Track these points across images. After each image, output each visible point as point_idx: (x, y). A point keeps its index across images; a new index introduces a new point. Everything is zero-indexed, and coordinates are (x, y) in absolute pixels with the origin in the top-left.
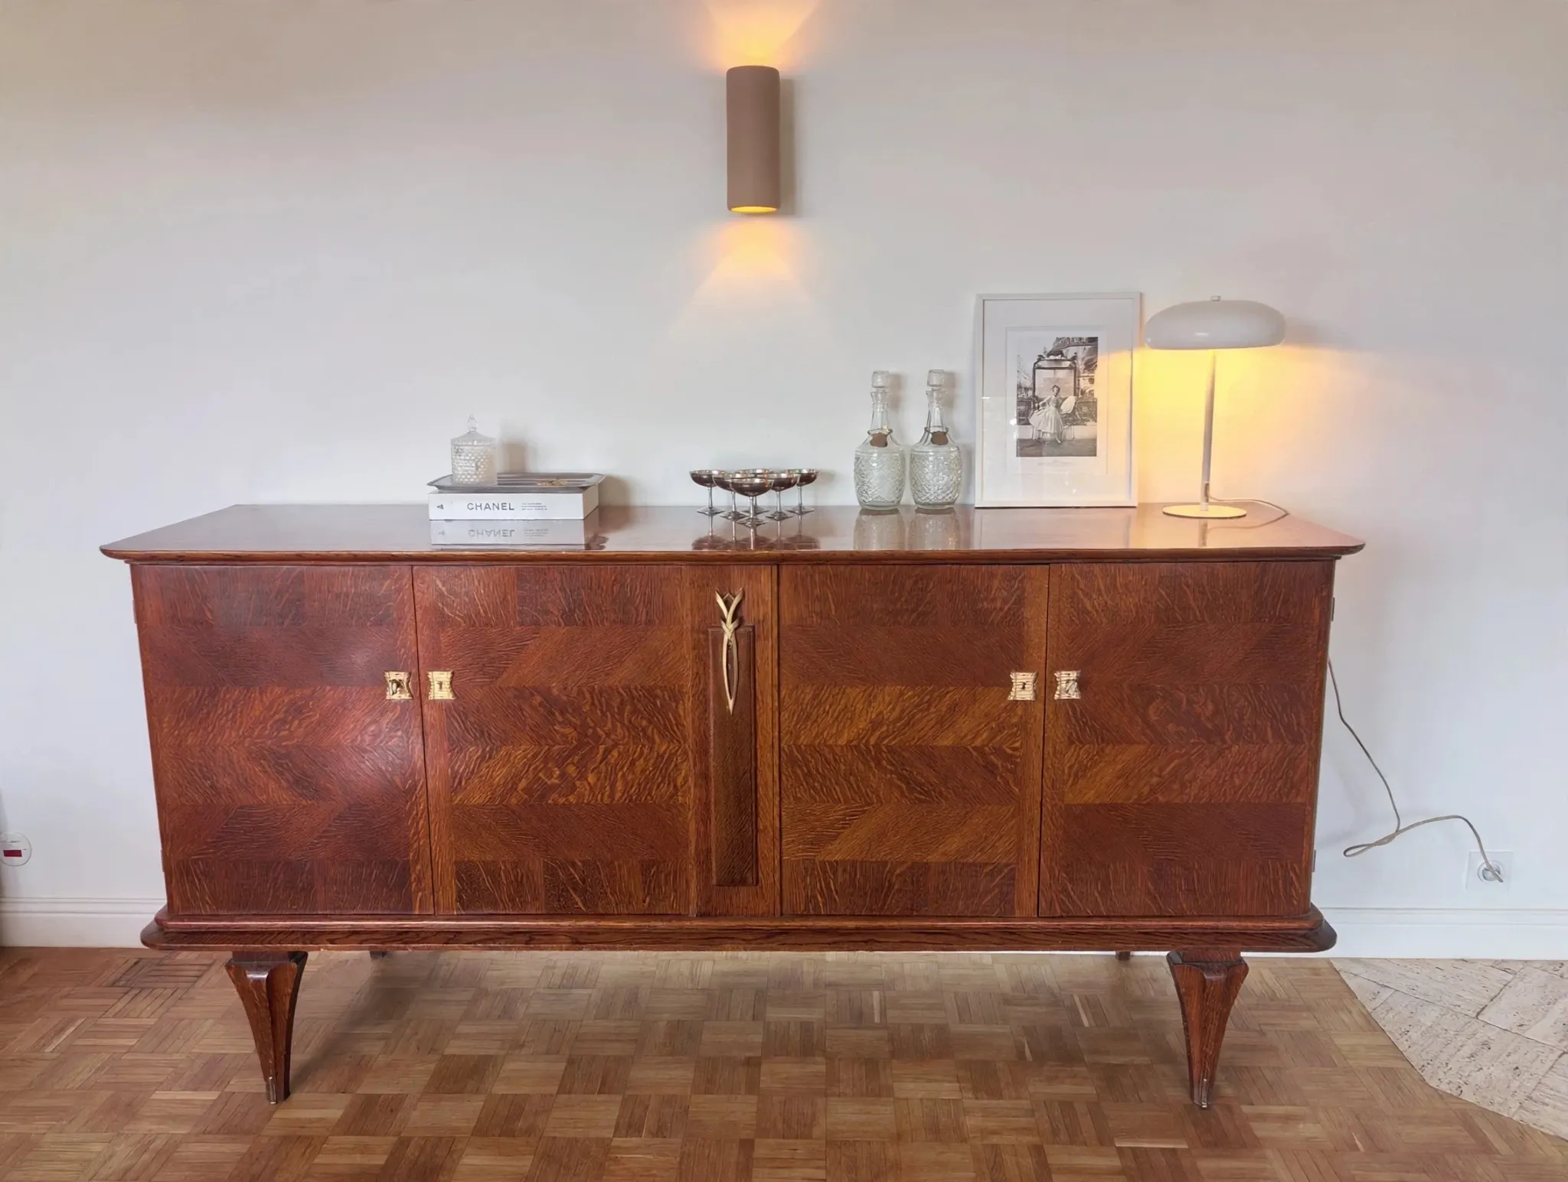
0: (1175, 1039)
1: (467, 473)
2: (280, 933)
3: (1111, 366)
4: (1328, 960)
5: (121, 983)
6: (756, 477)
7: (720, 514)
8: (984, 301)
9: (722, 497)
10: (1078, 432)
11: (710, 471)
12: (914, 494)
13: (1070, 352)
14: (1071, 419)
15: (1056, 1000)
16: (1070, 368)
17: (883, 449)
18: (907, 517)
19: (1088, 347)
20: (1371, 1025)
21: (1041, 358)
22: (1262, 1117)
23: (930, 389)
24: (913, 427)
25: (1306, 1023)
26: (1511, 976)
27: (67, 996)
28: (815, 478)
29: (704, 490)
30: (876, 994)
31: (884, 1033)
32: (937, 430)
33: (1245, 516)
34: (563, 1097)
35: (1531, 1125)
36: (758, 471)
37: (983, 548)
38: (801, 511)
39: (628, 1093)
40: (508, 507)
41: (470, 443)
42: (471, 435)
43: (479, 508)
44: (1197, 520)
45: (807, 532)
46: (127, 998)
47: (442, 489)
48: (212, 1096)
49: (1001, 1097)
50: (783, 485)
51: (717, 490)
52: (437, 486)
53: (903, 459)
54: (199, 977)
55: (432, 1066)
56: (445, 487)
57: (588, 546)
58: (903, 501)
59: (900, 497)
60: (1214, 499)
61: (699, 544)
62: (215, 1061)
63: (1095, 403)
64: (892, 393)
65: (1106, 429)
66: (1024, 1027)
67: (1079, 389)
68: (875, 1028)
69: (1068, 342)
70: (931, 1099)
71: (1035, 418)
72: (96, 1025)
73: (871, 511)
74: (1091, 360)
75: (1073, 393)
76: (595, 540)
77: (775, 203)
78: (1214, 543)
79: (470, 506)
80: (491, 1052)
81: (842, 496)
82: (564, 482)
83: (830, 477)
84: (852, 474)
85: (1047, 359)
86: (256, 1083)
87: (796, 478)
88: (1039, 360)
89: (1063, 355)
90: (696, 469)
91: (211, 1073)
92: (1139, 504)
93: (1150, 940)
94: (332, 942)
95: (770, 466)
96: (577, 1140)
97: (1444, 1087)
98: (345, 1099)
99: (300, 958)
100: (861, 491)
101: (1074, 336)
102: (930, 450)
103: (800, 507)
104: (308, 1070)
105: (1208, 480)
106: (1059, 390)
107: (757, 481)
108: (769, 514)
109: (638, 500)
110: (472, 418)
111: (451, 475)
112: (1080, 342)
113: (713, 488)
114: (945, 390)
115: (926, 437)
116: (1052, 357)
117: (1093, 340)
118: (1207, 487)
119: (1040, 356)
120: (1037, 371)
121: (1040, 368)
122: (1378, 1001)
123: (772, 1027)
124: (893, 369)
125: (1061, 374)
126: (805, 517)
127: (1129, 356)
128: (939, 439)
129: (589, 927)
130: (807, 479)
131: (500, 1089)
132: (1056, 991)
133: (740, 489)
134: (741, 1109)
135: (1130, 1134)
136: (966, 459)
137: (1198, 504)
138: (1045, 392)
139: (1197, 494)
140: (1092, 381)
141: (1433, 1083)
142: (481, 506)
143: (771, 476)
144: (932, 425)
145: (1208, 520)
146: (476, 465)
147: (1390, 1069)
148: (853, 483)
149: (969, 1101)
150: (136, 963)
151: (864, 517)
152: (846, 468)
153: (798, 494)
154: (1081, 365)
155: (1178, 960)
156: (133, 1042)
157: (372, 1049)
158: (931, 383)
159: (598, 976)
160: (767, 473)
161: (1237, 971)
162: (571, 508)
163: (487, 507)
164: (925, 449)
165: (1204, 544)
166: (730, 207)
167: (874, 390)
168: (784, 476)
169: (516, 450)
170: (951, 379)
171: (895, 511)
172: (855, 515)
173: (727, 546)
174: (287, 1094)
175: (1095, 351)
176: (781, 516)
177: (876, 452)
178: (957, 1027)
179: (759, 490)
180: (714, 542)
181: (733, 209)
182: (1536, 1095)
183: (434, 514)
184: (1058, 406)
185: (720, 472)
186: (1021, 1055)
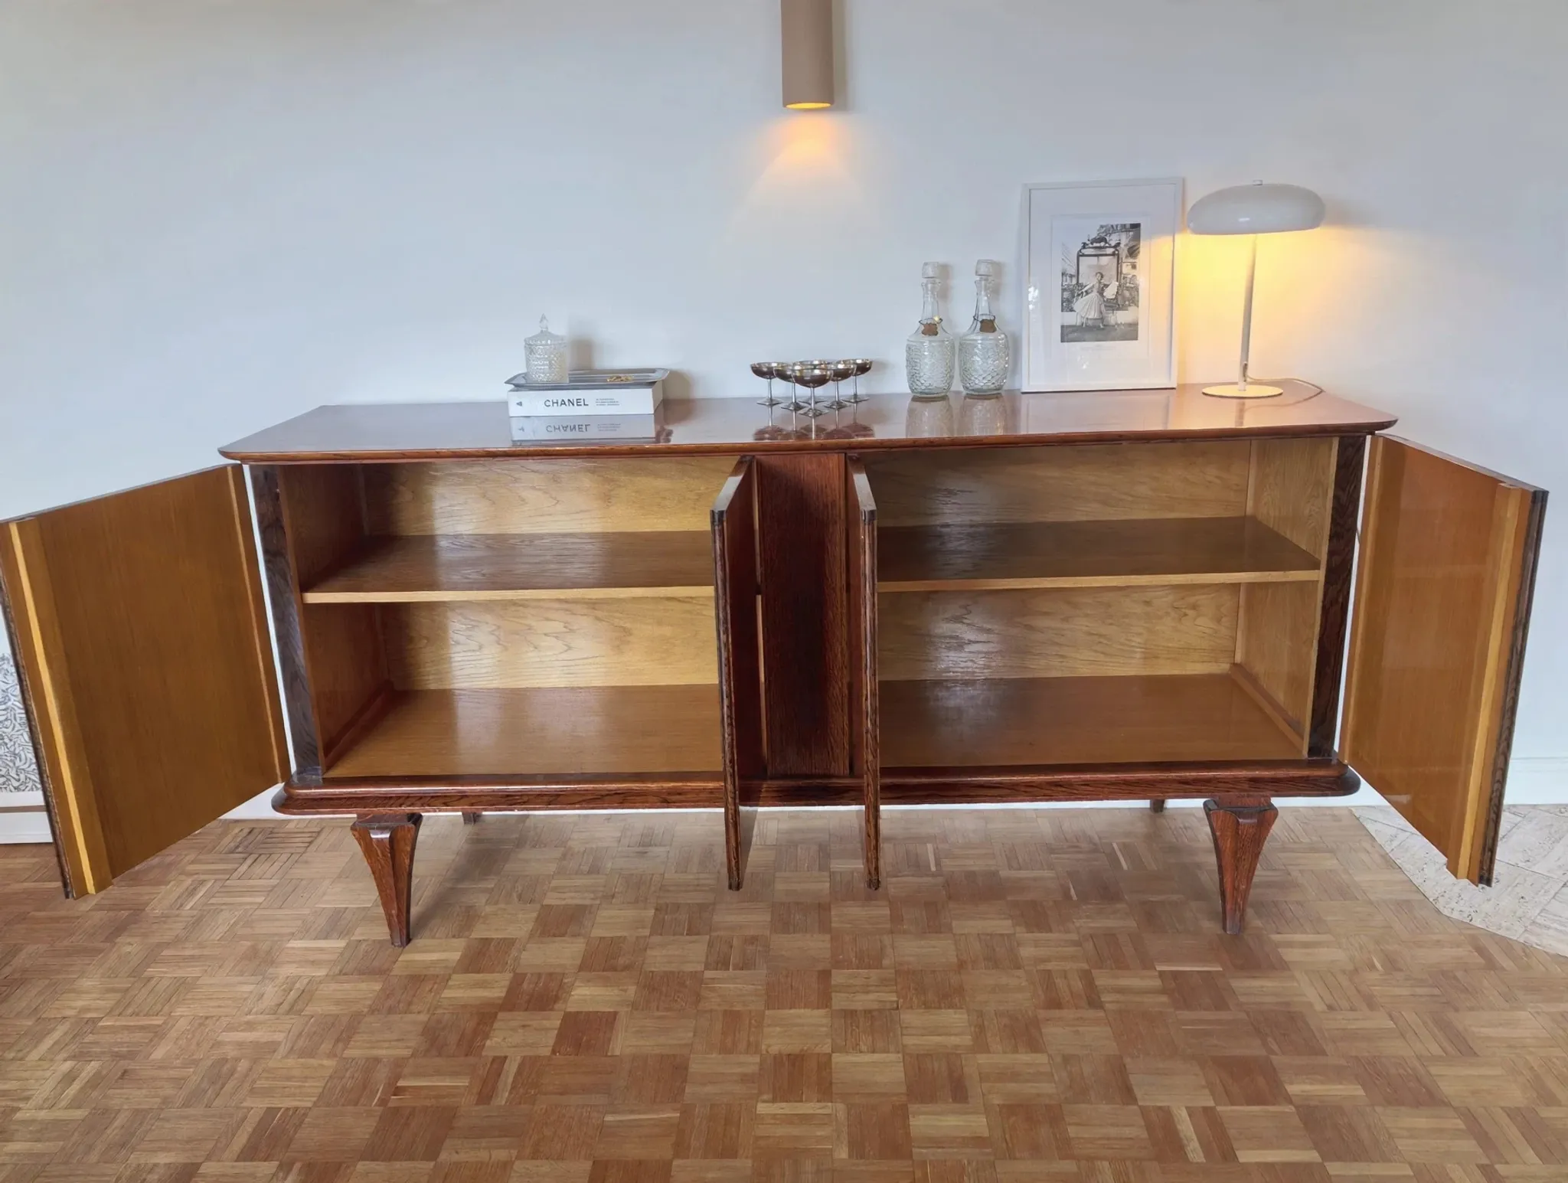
0: (1209, 878)
1: (542, 372)
2: (399, 797)
3: (1154, 252)
4: (1349, 809)
5: (240, 850)
6: (815, 368)
7: (781, 405)
8: (1030, 190)
9: (780, 388)
10: (1121, 317)
11: (769, 363)
12: (963, 381)
13: (1113, 240)
14: (1114, 305)
15: (1097, 848)
16: (1113, 254)
17: (933, 338)
18: (955, 404)
19: (1131, 233)
20: (1390, 864)
21: (1085, 246)
22: (1290, 945)
23: (978, 278)
24: (962, 317)
25: (1329, 863)
26: (1519, 819)
27: (193, 862)
28: (869, 369)
29: (763, 382)
30: (930, 846)
31: (940, 880)
32: (984, 318)
33: (1280, 394)
34: (656, 939)
35: (1535, 946)
36: (816, 362)
37: (1030, 433)
38: (857, 399)
39: (714, 934)
40: (582, 403)
41: (543, 342)
42: (544, 334)
43: (555, 404)
44: (1235, 401)
45: (861, 421)
46: (249, 861)
47: (519, 387)
48: (341, 944)
49: (1050, 931)
50: (842, 375)
51: (777, 382)
52: (514, 384)
53: (953, 347)
54: (311, 843)
55: (535, 915)
56: (521, 384)
57: (657, 439)
58: (953, 388)
59: (950, 385)
60: (1251, 378)
61: (760, 434)
62: (337, 915)
63: (1136, 289)
64: (940, 282)
65: (1147, 313)
66: (1067, 871)
67: (1121, 273)
68: (933, 875)
69: (1113, 229)
70: (988, 934)
71: (1079, 304)
72: (223, 886)
73: (923, 398)
74: (1134, 246)
75: (1116, 279)
76: (663, 434)
77: (830, 99)
78: (1250, 422)
79: (548, 403)
80: (587, 902)
81: (896, 384)
82: (632, 377)
83: (883, 366)
84: (905, 363)
85: (1091, 246)
86: (382, 932)
87: (853, 369)
88: (1084, 247)
89: (1106, 242)
90: (756, 361)
91: (336, 923)
92: (1178, 385)
93: (1187, 789)
94: (446, 804)
95: (828, 358)
96: (672, 973)
97: (1455, 915)
98: (460, 944)
99: (416, 819)
100: (913, 377)
101: (1116, 223)
102: (979, 338)
103: (855, 396)
104: (425, 918)
105: (1247, 360)
106: (1102, 277)
107: (817, 372)
108: (825, 404)
109: (699, 393)
110: (543, 318)
111: (526, 374)
112: (1124, 228)
113: (773, 380)
114: (992, 280)
115: (974, 325)
116: (1095, 245)
117: (1136, 227)
118: (1245, 367)
119: (1084, 244)
120: (1081, 258)
121: (1084, 255)
122: (1395, 843)
123: (838, 878)
124: (942, 259)
125: (1104, 260)
126: (860, 404)
127: (1171, 238)
128: (988, 326)
129: (674, 788)
130: (863, 369)
131: (597, 933)
132: (1096, 839)
133: (801, 381)
134: (817, 945)
135: (1169, 960)
136: (1013, 348)
137: (1236, 383)
138: (1089, 280)
139: (1235, 374)
140: (1134, 267)
141: (1446, 912)
142: (557, 403)
143: (829, 366)
144: (980, 313)
145: (1246, 401)
146: (550, 363)
147: (1408, 901)
148: (904, 372)
149: (1022, 933)
150: (250, 832)
151: (918, 405)
152: (897, 357)
153: (853, 384)
154: (1123, 250)
155: (1212, 806)
156: (260, 900)
157: (480, 901)
158: (980, 273)
159: (673, 836)
160: (824, 365)
161: (1267, 815)
162: (640, 403)
163: (563, 403)
164: (973, 337)
165: (1242, 423)
166: (785, 105)
167: (925, 281)
168: (841, 366)
169: (584, 347)
170: (998, 267)
171: (944, 398)
172: (907, 402)
173: (787, 436)
174: (409, 940)
175: (1137, 238)
176: (840, 405)
177: (927, 341)
178: (1004, 873)
179: (821, 381)
180: (776, 432)
181: (789, 106)
182: (1540, 920)
183: (514, 411)
184: (1101, 292)
185: (778, 364)
186: (1067, 895)
